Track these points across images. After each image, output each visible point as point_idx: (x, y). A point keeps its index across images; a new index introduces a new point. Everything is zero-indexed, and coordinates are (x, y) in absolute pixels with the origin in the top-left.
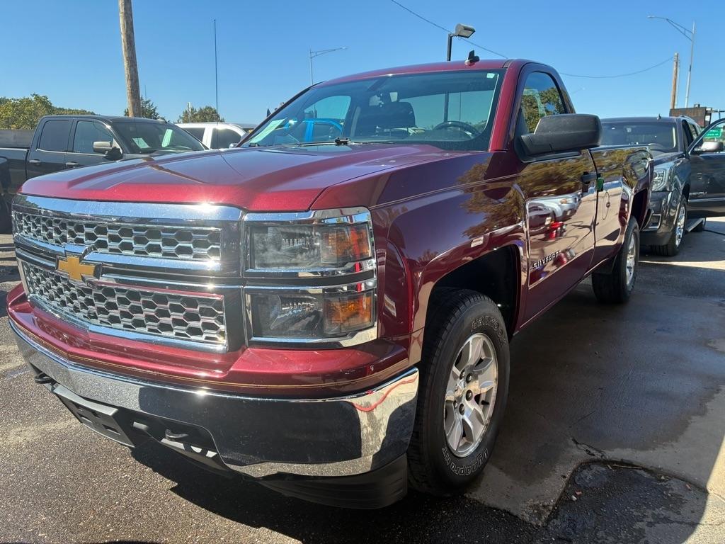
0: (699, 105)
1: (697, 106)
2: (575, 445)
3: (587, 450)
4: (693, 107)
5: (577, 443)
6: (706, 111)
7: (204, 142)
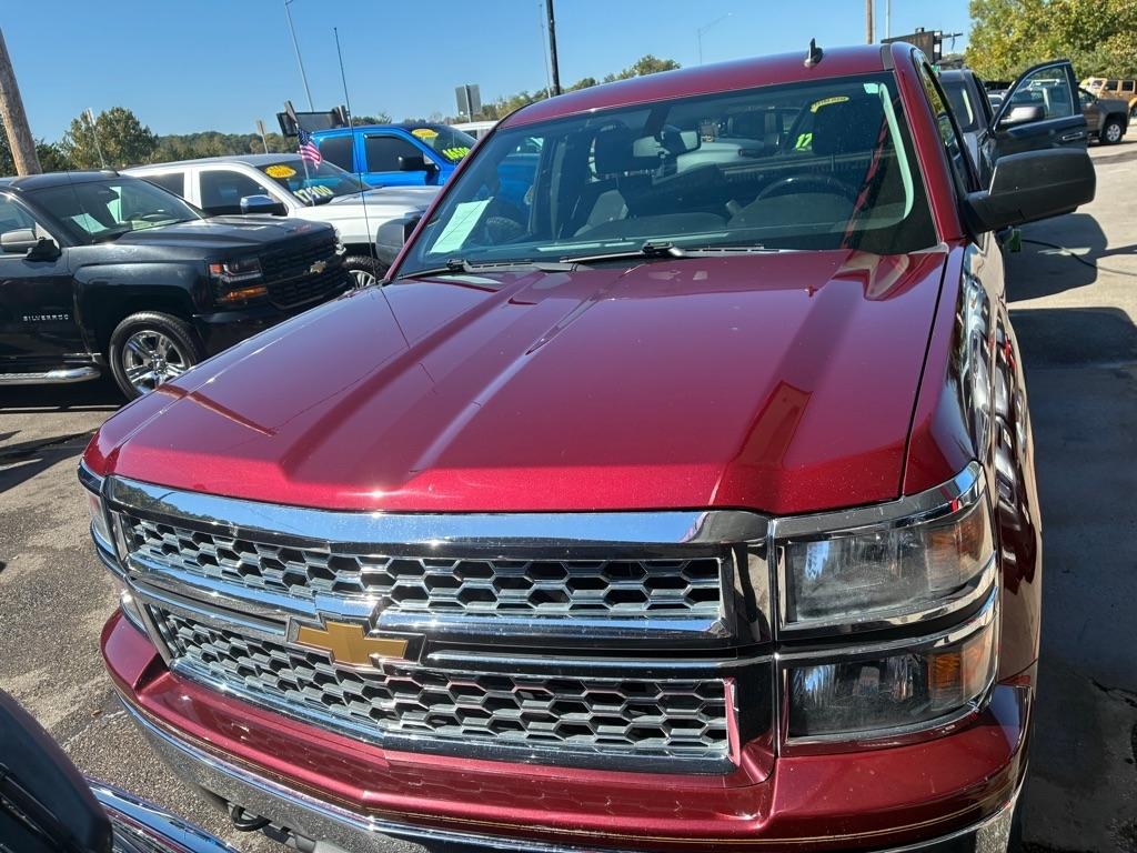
0: (923, 29)
1: (920, 31)
2: (1104, 694)
3: (1128, 700)
4: (914, 33)
5: (1105, 690)
6: (935, 38)
7: (187, 197)
